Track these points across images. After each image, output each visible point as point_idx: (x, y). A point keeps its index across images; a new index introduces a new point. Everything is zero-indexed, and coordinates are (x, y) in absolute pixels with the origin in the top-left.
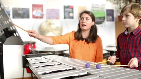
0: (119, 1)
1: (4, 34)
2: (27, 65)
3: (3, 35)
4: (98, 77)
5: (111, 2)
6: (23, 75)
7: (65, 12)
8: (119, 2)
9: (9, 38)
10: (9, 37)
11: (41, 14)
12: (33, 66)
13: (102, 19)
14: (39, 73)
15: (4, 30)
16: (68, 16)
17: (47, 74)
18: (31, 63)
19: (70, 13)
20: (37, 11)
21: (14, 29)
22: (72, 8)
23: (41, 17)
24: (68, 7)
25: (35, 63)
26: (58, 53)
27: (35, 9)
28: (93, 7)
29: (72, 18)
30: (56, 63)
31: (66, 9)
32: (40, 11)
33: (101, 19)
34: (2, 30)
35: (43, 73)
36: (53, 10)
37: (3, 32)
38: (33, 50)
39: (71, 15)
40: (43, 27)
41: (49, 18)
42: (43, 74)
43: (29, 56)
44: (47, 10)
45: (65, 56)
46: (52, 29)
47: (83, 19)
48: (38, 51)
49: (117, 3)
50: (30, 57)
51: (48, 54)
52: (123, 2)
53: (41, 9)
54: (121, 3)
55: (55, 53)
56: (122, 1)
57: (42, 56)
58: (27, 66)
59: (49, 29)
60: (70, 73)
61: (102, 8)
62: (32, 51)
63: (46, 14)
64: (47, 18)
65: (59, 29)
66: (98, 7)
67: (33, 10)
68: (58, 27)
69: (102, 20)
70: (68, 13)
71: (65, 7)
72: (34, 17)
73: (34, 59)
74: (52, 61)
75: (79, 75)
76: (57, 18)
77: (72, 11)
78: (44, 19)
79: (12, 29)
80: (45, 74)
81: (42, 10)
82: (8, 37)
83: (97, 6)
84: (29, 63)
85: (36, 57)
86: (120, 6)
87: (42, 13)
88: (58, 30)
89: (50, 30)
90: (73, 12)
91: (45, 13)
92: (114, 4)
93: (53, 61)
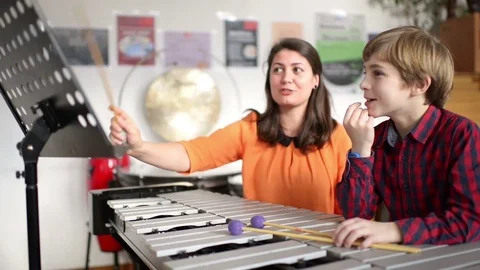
0: (411, 5)
1: (43, 117)
2: (107, 225)
3: (39, 121)
4: (369, 266)
5: (384, 8)
6: (88, 260)
7: (228, 42)
8: (413, 9)
9: (60, 131)
10: (59, 128)
11: (147, 50)
12: (135, 229)
13: (353, 65)
14: (160, 254)
15: (41, 105)
16: (238, 57)
17: (190, 257)
18: (127, 219)
19: (244, 45)
20: (133, 40)
21: (81, 100)
22: (252, 28)
23: (149, 60)
24: (240, 26)
25: (141, 219)
26: (208, 185)
27: (125, 33)
28: (322, 26)
29: (254, 62)
30: (212, 218)
31: (233, 33)
32: (146, 41)
33: (351, 68)
34: (36, 106)
35: (174, 252)
36: (186, 35)
37: (40, 113)
38: (122, 172)
39: (249, 52)
40: (155, 96)
41: (175, 64)
42: (174, 257)
43: (115, 196)
44: (168, 35)
45: (232, 193)
46: (184, 101)
47: (280, 70)
48: (141, 177)
49: (406, 13)
50: (117, 198)
51: (178, 187)
52: (426, 10)
53: (147, 33)
54: (417, 12)
55: (200, 184)
56: (421, 7)
57: (161, 195)
58: (108, 228)
59: (175, 100)
60: (267, 252)
61: (355, 30)
62: (120, 176)
63: (165, 50)
64: (167, 64)
65: (209, 100)
66: (343, 28)
67: (121, 36)
68: (204, 96)
69: (356, 72)
70: (238, 47)
71: (229, 26)
72: (124, 60)
73: (133, 203)
74: (196, 211)
75: (301, 260)
76: (203, 64)
77: (251, 40)
78: (158, 68)
79: (72, 101)
80: (182, 255)
81: (152, 37)
82: (54, 129)
83: (338, 23)
84: (121, 218)
85: (140, 197)
86: (416, 22)
87: (150, 46)
88: (206, 104)
89: (178, 105)
90: (255, 44)
91: (160, 45)
92: (395, 14)
93: (200, 212)
